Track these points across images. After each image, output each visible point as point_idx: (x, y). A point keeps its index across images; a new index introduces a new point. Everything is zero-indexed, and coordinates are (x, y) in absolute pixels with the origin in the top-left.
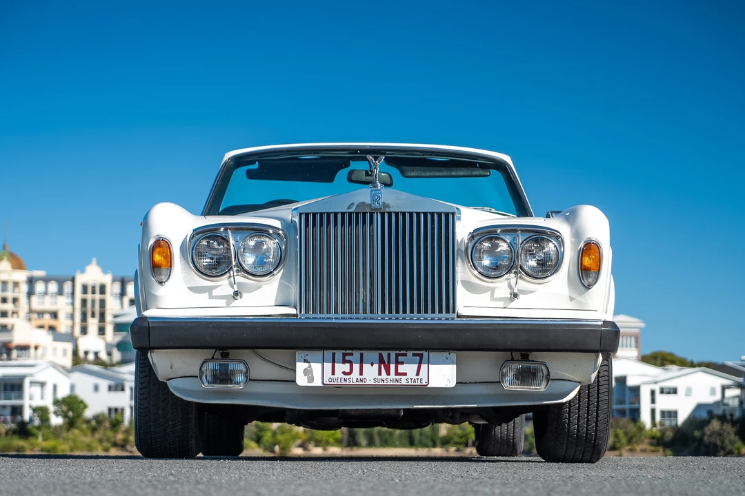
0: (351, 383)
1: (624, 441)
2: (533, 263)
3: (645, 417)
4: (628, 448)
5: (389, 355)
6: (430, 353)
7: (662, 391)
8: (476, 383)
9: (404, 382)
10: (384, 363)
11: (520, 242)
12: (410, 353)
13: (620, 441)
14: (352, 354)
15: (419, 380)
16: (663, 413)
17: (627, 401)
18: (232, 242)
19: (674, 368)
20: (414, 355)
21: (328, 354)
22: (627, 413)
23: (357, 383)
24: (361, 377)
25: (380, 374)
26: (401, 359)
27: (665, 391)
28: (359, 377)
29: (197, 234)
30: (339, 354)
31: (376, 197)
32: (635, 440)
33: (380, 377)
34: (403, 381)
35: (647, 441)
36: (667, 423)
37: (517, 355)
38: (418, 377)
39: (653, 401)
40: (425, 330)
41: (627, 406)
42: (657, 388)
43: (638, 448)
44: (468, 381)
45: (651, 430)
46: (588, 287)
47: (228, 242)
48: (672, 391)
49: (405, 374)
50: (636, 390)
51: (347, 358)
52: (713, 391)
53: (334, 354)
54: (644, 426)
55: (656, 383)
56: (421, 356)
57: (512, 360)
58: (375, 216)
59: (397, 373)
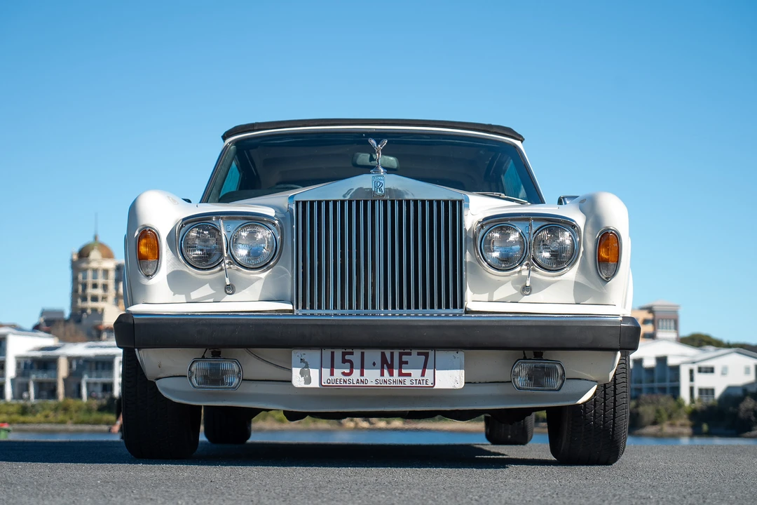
0: (351, 385)
1: (665, 416)
2: (546, 255)
3: (685, 394)
4: (669, 422)
5: (392, 354)
6: (436, 352)
7: (700, 370)
8: (486, 383)
9: (408, 384)
10: (387, 362)
11: (533, 231)
12: (414, 352)
13: (660, 416)
14: (352, 353)
15: (424, 381)
16: (701, 391)
17: (668, 380)
18: (223, 232)
19: (711, 348)
20: (419, 354)
21: (327, 353)
22: (668, 390)
23: (358, 385)
24: (362, 378)
25: (382, 375)
26: (405, 358)
27: (703, 370)
28: (360, 378)
29: (186, 224)
30: (338, 354)
31: (379, 184)
32: (674, 415)
33: (383, 378)
34: (407, 382)
35: (685, 416)
36: (705, 399)
37: (530, 354)
38: (423, 378)
39: (692, 379)
40: (430, 327)
41: (668, 384)
42: (695, 367)
43: (678, 422)
44: (477, 381)
45: (690, 406)
46: (606, 280)
47: (219, 231)
48: (709, 370)
49: (409, 375)
50: (676, 369)
51: (347, 357)
52: (747, 371)
53: (333, 353)
54: (684, 402)
55: (694, 363)
56: (427, 355)
57: (525, 358)
58: (377, 203)
59: (401, 374)
